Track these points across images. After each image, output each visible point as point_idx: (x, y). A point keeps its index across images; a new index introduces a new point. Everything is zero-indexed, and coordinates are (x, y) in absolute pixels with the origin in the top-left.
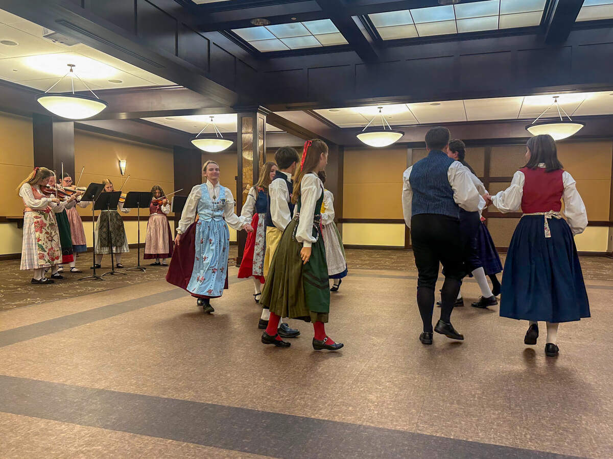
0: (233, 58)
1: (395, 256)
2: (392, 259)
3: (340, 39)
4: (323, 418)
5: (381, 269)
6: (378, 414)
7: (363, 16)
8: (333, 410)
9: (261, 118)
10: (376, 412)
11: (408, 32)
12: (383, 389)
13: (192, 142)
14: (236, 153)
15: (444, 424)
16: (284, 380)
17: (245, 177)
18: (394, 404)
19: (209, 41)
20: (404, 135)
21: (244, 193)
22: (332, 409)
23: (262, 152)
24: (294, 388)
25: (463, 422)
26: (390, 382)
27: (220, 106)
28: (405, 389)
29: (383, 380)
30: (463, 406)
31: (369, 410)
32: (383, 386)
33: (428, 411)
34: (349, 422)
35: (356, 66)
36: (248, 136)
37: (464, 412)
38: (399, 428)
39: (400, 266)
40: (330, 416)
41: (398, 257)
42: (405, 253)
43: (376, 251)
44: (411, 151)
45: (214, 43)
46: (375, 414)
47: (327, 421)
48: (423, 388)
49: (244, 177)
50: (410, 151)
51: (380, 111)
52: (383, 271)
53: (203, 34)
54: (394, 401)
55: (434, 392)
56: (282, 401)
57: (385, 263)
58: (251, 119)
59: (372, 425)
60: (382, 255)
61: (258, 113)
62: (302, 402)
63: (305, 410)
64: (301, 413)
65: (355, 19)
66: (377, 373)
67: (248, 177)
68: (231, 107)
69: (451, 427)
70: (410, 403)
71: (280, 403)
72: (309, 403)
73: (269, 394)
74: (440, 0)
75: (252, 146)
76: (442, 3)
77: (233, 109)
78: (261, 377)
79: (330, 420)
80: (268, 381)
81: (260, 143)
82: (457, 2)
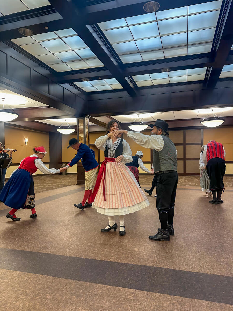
0: (74, 94)
2: (146, 179)
3: (120, 87)
7: (130, 77)
8: (118, 257)
9: (87, 120)
10: (138, 257)
11: (149, 83)
12: (141, 244)
13: (57, 130)
14: (76, 134)
15: (169, 262)
16: (96, 242)
19: (63, 88)
22: (118, 256)
23: (87, 134)
24: (100, 246)
25: (177, 260)
26: (145, 241)
27: (69, 115)
28: (151, 244)
29: (141, 240)
30: (177, 252)
31: (135, 256)
33: (162, 255)
34: (125, 263)
35: (127, 97)
36: (81, 127)
37: (178, 255)
38: (148, 264)
40: (117, 260)
45: (65, 88)
47: (115, 262)
51: (138, 116)
53: (61, 85)
54: (146, 251)
55: (164, 245)
57: (142, 181)
58: (82, 120)
59: (136, 264)
60: (141, 177)
61: (85, 118)
62: (104, 253)
63: (105, 257)
64: (103, 259)
65: (126, 78)
66: (138, 237)
68: (74, 115)
69: (172, 263)
70: (153, 252)
71: (94, 254)
72: (107, 254)
73: (88, 249)
74: (162, 70)
75: (83, 132)
76: (163, 71)
77: (75, 116)
78: (85, 241)
79: (117, 262)
80: (88, 242)
81: (87, 130)
82: (169, 70)
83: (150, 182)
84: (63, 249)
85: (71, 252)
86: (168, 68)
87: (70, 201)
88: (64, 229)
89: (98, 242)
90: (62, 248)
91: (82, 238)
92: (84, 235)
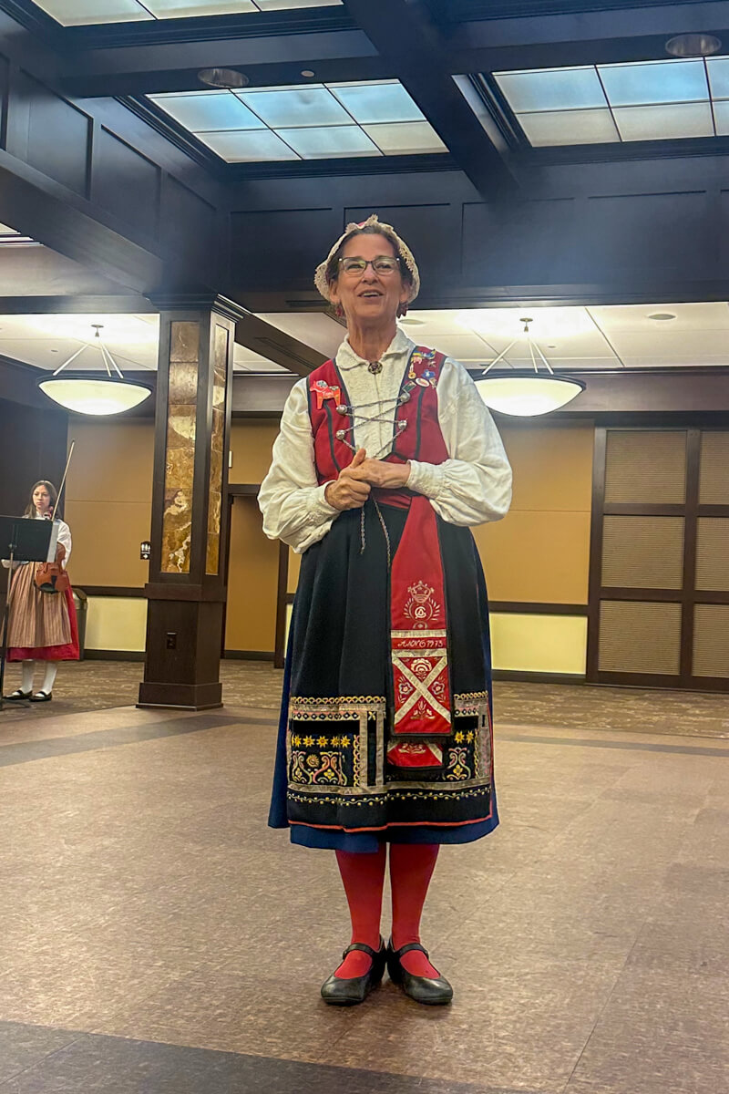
0: (154, 169)
1: (559, 696)
2: (552, 701)
3: (425, 138)
4: (314, 1061)
5: (519, 723)
6: (466, 1051)
7: (480, 75)
8: (343, 1041)
9: (221, 329)
10: (461, 1047)
11: (593, 129)
12: (490, 991)
13: (42, 386)
14: (155, 418)
15: (645, 1078)
16: (218, 968)
17: (173, 474)
18: (514, 1027)
19: (90, 120)
20: (584, 388)
21: (169, 514)
22: (341, 1038)
24: (243, 988)
25: (697, 1074)
26: (512, 974)
27: (114, 290)
28: (548, 993)
29: (492, 972)
30: (702, 1035)
31: (444, 1041)
32: (490, 984)
33: (606, 1045)
34: (383, 1070)
35: (465, 206)
36: (184, 379)
37: (703, 1049)
38: (522, 1084)
39: (570, 718)
40: (333, 1054)
41: (567, 699)
42: (586, 692)
43: (514, 684)
44: (605, 435)
45: (103, 127)
46: (461, 1050)
47: (322, 1066)
48: (597, 992)
49: (169, 472)
50: (600, 433)
51: (526, 329)
52: (524, 727)
53: (78, 103)
54: (515, 1022)
55: (627, 1000)
56: (205, 1017)
57: (531, 710)
58: (193, 329)
59: (447, 1077)
60: (526, 692)
61: (214, 316)
62: (260, 1021)
63: (264, 1041)
64: (253, 1046)
65: (461, 83)
66: (478, 954)
67: (181, 472)
68: (145, 295)
69: (665, 1084)
70: (557, 1027)
71: (199, 1022)
72: (280, 1024)
73: (169, 1001)
74: (671, 45)
75: (196, 404)
76: (675, 52)
77: (149, 302)
78: (155, 960)
79: (331, 1064)
80: (173, 969)
81: (217, 396)
82: (712, 49)
83: (575, 715)
84: (16, 995)
85: (65, 1010)
86: (706, 33)
87: (89, 778)
88: (37, 903)
89: (233, 969)
90: (12, 989)
91: (140, 949)
92: (153, 935)
